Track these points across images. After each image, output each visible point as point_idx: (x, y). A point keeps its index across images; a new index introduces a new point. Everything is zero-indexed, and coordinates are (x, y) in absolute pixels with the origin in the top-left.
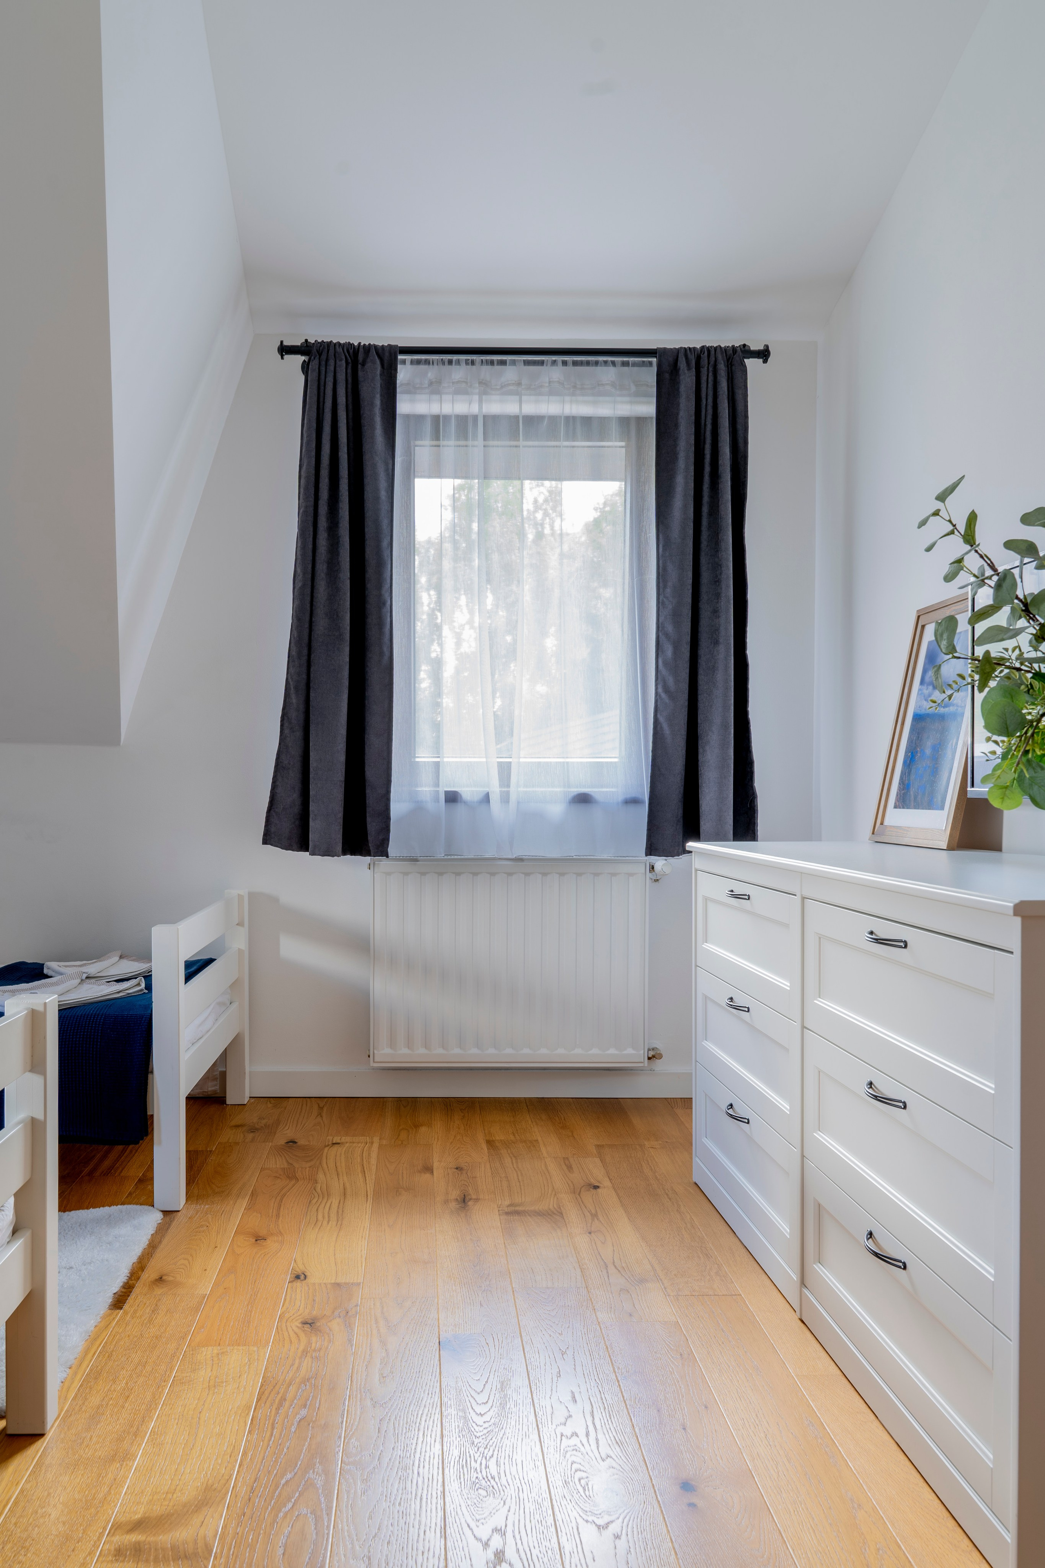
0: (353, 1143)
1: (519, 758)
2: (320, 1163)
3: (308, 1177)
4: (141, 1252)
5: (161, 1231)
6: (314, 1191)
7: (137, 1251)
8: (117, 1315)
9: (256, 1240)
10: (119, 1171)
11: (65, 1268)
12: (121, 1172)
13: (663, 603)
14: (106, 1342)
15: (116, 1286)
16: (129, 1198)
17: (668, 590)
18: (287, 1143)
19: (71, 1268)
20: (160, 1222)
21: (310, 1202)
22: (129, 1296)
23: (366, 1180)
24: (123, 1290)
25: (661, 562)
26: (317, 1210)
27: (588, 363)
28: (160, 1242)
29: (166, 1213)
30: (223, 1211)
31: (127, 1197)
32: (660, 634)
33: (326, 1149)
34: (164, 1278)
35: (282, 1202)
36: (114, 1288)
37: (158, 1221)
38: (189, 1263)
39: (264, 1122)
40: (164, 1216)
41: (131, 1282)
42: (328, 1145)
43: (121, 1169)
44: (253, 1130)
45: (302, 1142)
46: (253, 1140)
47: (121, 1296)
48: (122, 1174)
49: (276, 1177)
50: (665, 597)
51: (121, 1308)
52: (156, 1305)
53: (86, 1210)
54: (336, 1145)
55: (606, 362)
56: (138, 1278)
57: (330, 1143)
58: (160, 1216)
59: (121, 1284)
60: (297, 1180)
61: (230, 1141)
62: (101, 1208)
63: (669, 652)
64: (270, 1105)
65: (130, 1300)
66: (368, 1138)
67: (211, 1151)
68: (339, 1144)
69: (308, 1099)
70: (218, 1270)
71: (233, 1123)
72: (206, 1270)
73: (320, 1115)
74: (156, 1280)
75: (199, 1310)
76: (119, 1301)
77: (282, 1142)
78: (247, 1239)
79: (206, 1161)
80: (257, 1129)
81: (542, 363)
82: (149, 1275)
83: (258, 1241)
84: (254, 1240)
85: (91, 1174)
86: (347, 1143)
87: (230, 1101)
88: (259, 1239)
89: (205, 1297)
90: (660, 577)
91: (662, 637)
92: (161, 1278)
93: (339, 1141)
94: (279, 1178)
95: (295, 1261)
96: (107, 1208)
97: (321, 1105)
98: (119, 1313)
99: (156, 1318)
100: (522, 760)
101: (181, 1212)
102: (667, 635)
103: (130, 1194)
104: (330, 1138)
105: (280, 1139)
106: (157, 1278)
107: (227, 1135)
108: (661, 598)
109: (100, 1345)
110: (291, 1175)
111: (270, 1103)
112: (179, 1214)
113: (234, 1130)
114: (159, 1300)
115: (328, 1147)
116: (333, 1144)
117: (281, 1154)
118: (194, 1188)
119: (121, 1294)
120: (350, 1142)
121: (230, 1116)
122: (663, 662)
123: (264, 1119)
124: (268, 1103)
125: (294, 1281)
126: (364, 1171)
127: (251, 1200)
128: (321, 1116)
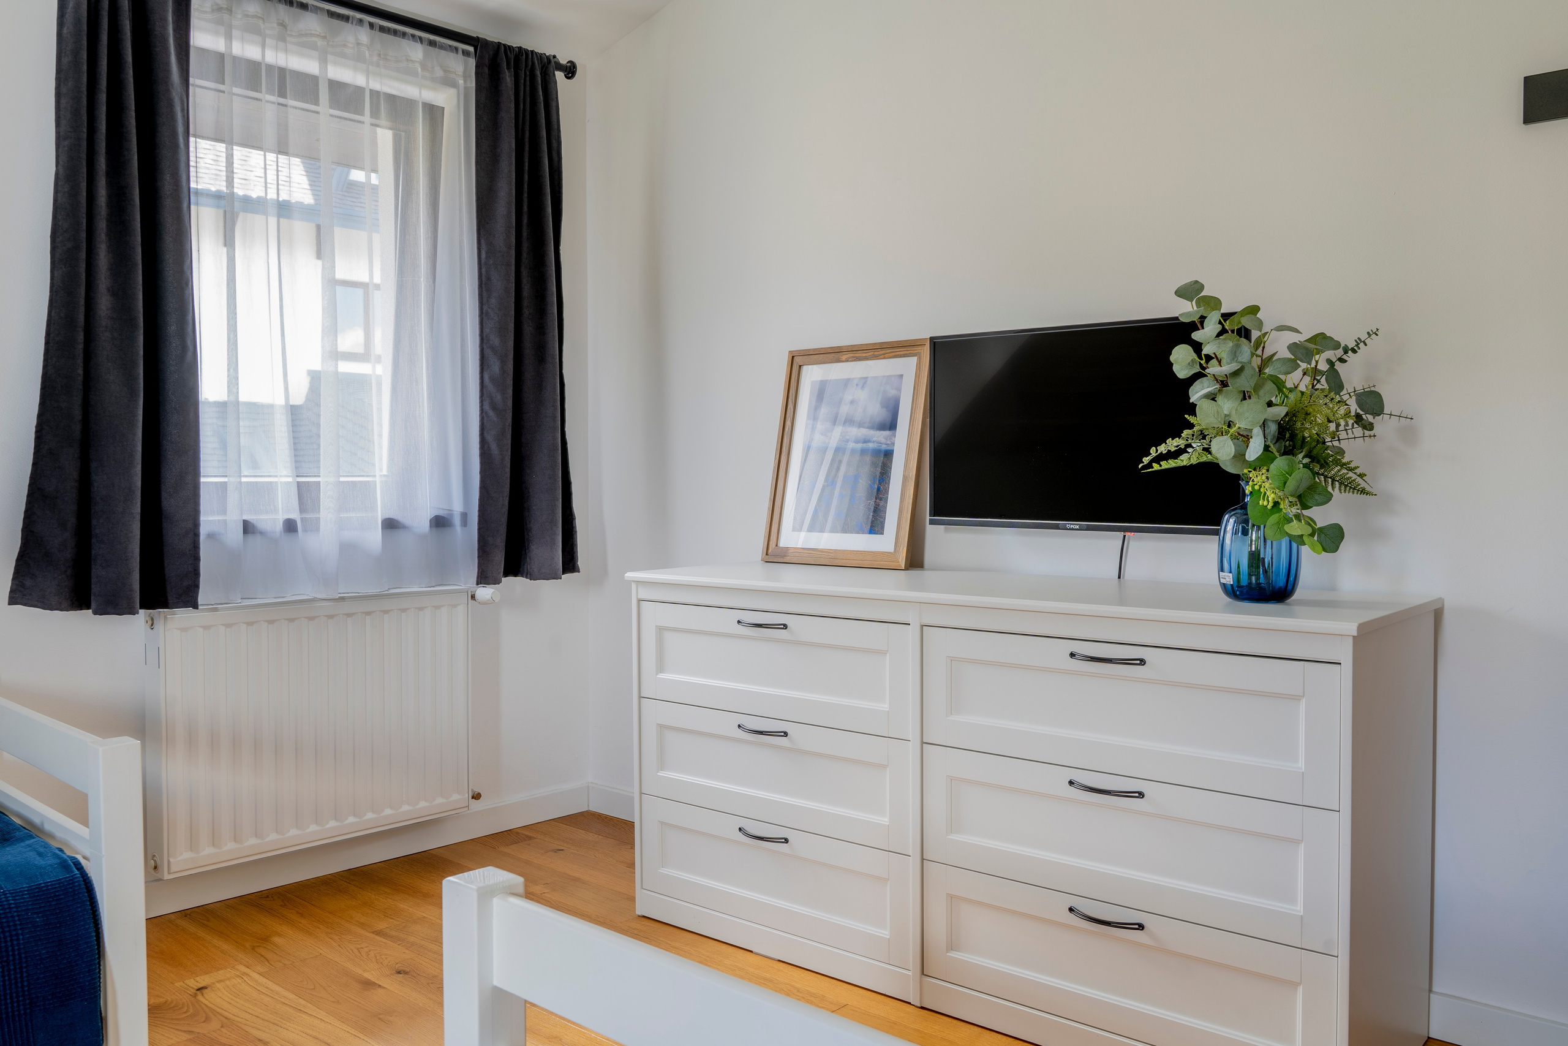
1: (240, 477)
13: (487, 314)
17: (493, 301)
25: (483, 270)
27: (395, 33)
32: (485, 347)
50: (489, 308)
55: (413, 36)
63: (495, 367)
81: (346, 19)
90: (483, 285)
91: (488, 351)
100: (244, 480)
102: (493, 349)
108: (485, 308)
122: (490, 378)
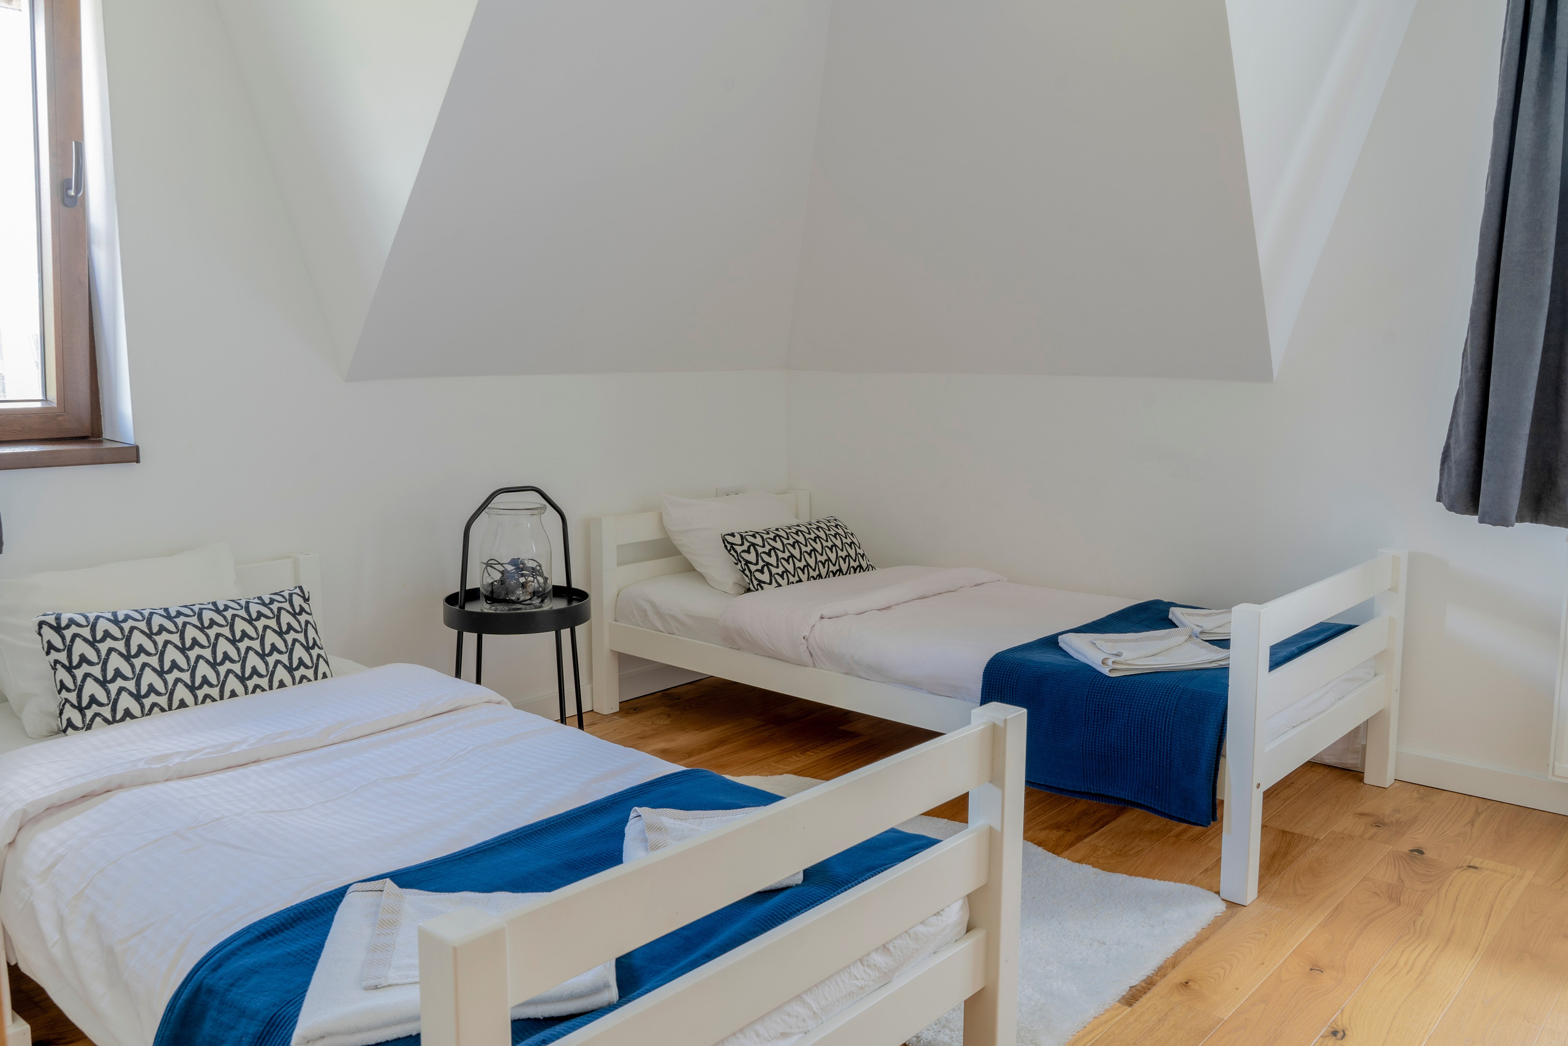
0: (1496, 871)
2: (1439, 889)
3: (1413, 904)
4: (1182, 945)
5: (1216, 925)
6: (1412, 925)
7: (1177, 942)
8: (1123, 1012)
9: (1311, 969)
10: (1208, 840)
11: (1098, 942)
12: (1210, 841)
14: (1097, 1041)
15: (1136, 978)
16: (1203, 875)
18: (1412, 851)
19: (1104, 943)
20: (1218, 915)
21: (1400, 938)
22: (1145, 993)
23: (1486, 928)
24: (1143, 984)
26: (1403, 952)
28: (1207, 939)
29: (1231, 905)
30: (1293, 921)
31: (1201, 873)
33: (1457, 871)
34: (1190, 983)
35: (1365, 928)
36: (1133, 981)
37: (1216, 913)
38: (1224, 974)
39: (1398, 816)
40: (1227, 907)
41: (1155, 977)
42: (1462, 867)
43: (1211, 837)
44: (1379, 824)
45: (1429, 854)
46: (1371, 838)
47: (1137, 990)
48: (1210, 844)
49: (1375, 893)
51: (1130, 1005)
52: (1166, 1014)
53: (1151, 880)
54: (1472, 870)
56: (1165, 976)
57: (1466, 864)
58: (1219, 907)
59: (1144, 978)
60: (1399, 904)
61: (1345, 833)
62: (1166, 882)
64: (1415, 795)
65: (1144, 1000)
66: (1519, 869)
67: (1317, 840)
68: (1476, 868)
69: (1468, 797)
70: (1251, 993)
71: (1360, 810)
72: (1237, 989)
73: (1472, 823)
74: (1182, 983)
75: (1206, 1037)
76: (1132, 997)
77: (1406, 848)
78: (1302, 964)
79: (1305, 851)
80: (1384, 824)
82: (1177, 976)
83: (1313, 971)
84: (1309, 968)
85: (1178, 836)
86: (1487, 869)
87: (1368, 779)
88: (1315, 968)
89: (1219, 1022)
92: (1187, 983)
93: (1477, 865)
94: (1378, 895)
95: (1343, 1010)
96: (1172, 883)
97: (1480, 810)
98: (1126, 1009)
99: (1158, 1030)
101: (1247, 908)
103: (1206, 870)
104: (1469, 857)
105: (1405, 845)
106: (1183, 981)
107: (1346, 823)
109: (1091, 1041)
110: (1394, 896)
111: (1418, 792)
112: (1244, 909)
113: (1357, 819)
114: (1173, 1009)
115: (1460, 870)
116: (1469, 867)
117: (1397, 864)
118: (1275, 882)
119: (1139, 988)
120: (1492, 870)
121: (1362, 799)
123: (1399, 812)
124: (1416, 792)
125: (1327, 1036)
126: (1490, 915)
127: (1331, 916)
128: (1473, 825)
